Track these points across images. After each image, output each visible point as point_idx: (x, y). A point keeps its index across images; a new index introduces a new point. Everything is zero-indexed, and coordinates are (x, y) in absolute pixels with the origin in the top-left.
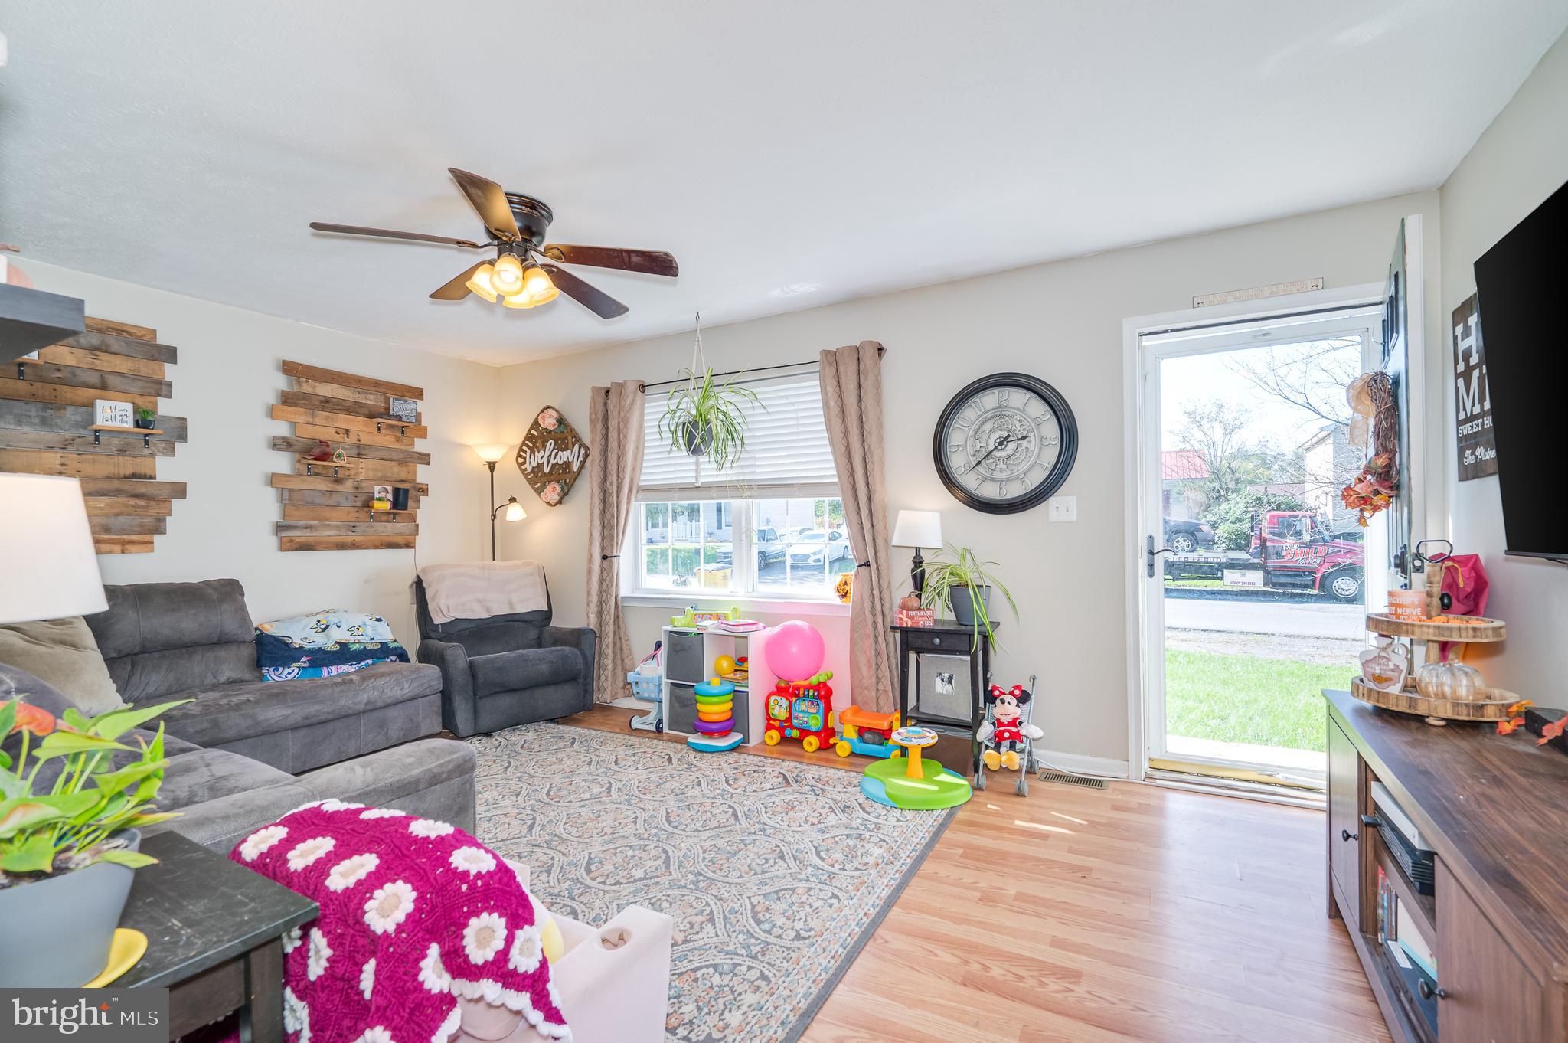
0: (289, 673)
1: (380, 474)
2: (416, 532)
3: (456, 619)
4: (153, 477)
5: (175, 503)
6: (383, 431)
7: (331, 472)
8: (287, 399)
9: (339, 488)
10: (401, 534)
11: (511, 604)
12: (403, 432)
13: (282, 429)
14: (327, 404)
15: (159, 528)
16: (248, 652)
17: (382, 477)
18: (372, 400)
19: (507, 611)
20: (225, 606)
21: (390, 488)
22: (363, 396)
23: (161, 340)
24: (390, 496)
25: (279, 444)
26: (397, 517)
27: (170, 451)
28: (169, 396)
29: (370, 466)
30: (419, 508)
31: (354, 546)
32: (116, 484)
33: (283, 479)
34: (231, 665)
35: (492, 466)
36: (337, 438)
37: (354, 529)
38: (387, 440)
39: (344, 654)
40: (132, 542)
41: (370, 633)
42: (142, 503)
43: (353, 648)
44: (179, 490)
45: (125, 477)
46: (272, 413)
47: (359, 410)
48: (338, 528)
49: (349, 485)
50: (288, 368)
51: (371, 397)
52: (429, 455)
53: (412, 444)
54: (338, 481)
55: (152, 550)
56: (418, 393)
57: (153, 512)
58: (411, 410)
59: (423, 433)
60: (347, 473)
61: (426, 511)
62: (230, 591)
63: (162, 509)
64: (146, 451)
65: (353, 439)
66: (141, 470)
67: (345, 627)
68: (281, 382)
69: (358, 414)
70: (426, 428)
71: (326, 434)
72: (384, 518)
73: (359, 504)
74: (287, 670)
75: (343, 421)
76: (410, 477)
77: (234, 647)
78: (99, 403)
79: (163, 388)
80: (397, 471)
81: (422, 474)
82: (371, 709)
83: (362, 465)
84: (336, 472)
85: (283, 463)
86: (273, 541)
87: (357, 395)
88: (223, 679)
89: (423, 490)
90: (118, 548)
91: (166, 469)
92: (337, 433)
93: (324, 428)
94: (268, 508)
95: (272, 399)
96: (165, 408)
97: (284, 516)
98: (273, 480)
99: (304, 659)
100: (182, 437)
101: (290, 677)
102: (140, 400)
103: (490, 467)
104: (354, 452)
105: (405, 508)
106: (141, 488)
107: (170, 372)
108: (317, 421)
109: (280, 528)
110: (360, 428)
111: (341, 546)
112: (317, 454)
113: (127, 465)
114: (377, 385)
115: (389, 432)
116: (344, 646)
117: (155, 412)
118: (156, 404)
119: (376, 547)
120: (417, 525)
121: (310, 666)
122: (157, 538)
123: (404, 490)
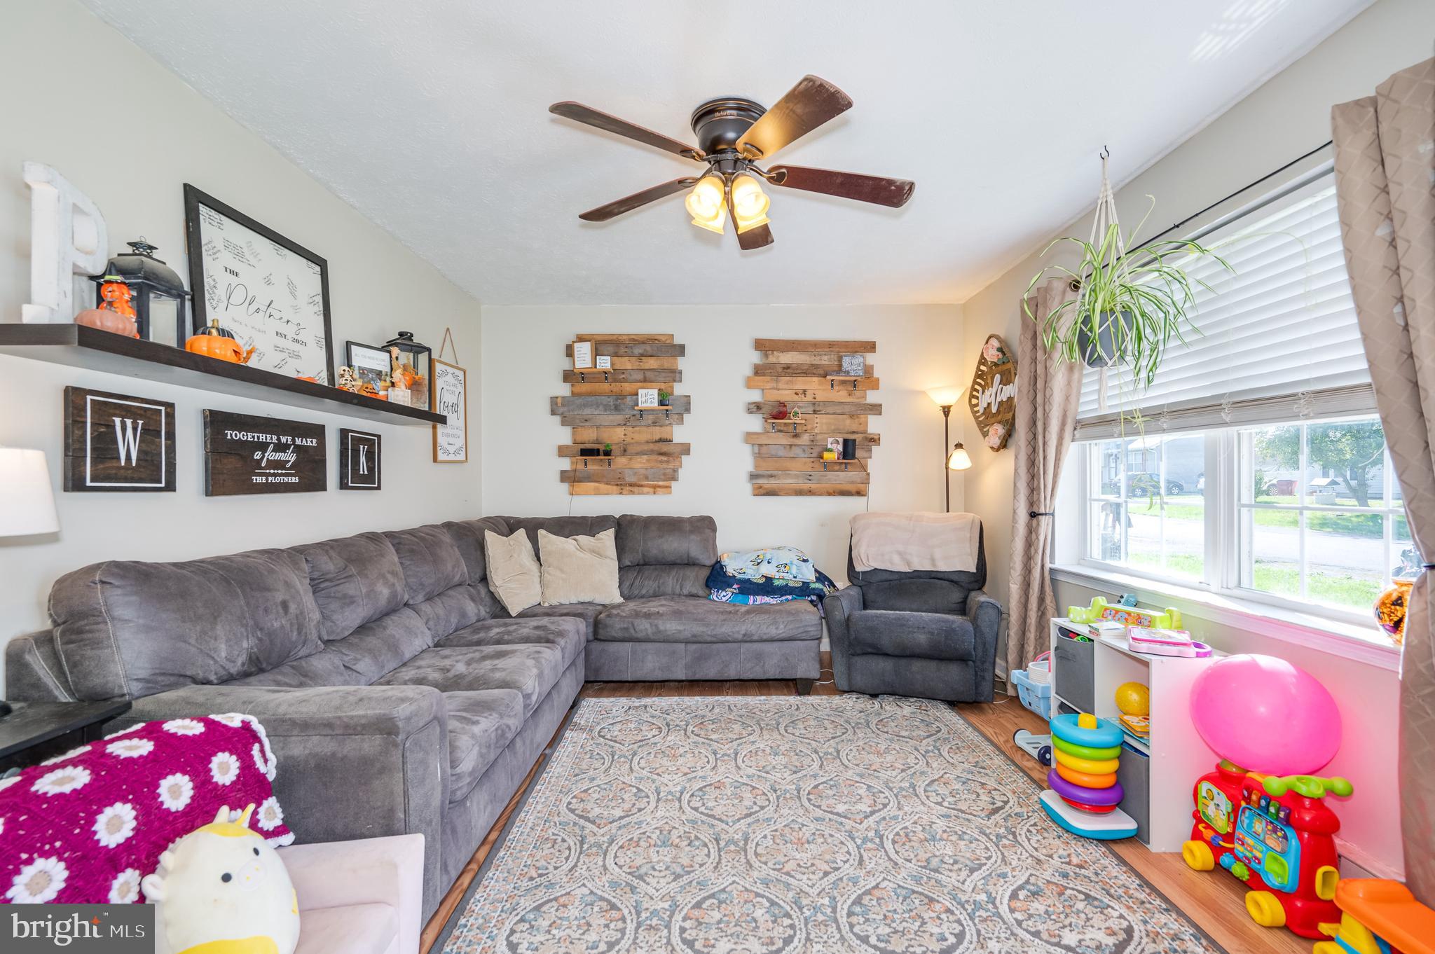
0: (725, 595)
1: (833, 427)
2: (866, 481)
3: (876, 569)
4: (671, 441)
5: (684, 457)
6: (836, 388)
7: (791, 428)
8: (759, 371)
9: (796, 441)
10: (853, 482)
11: (933, 560)
12: (855, 386)
13: (756, 396)
14: (788, 369)
15: (674, 478)
16: (705, 573)
17: (834, 430)
18: (826, 360)
19: (928, 567)
20: (693, 537)
21: (841, 440)
22: (818, 358)
23: (677, 341)
24: (840, 448)
25: (756, 408)
26: (848, 466)
27: (681, 421)
28: (681, 381)
29: (824, 421)
30: (871, 458)
31: (810, 493)
32: (651, 446)
33: (756, 436)
34: (693, 581)
35: (946, 410)
36: (796, 398)
37: (810, 478)
38: (841, 395)
39: (768, 588)
40: (660, 487)
41: (794, 571)
42: (664, 458)
43: (776, 583)
44: (686, 449)
45: (656, 442)
46: (749, 384)
47: (815, 371)
48: (797, 477)
49: (805, 439)
50: (760, 345)
51: (826, 357)
52: (881, 405)
53: (864, 397)
54: (796, 436)
55: (670, 493)
56: (870, 347)
57: (671, 466)
58: (859, 365)
59: (875, 385)
60: (805, 428)
61: (877, 462)
62: (705, 525)
63: (677, 463)
64: (667, 422)
65: (809, 398)
66: (665, 436)
67: (774, 563)
68: (755, 357)
69: (814, 374)
70: (878, 379)
71: (786, 395)
72: (837, 468)
73: (815, 455)
74: (724, 593)
75: (801, 383)
76: (861, 428)
77: (697, 569)
78: (640, 391)
79: (675, 375)
80: (849, 424)
81: (874, 425)
82: (747, 639)
83: (818, 420)
84: (795, 429)
85: (755, 423)
86: (748, 488)
87: (813, 358)
88: (685, 592)
89: (874, 440)
90: (651, 490)
91: (679, 434)
92: (797, 394)
93: (784, 391)
94: (745, 461)
95: (748, 371)
96: (679, 390)
97: (756, 467)
98: (749, 437)
99: (735, 586)
100: (688, 410)
101: (724, 599)
102: (663, 386)
103: (944, 412)
104: (810, 410)
105: (853, 457)
106: (664, 447)
107: (682, 363)
108: (781, 385)
109: (753, 476)
110: (816, 387)
111: (800, 493)
112: (779, 413)
113: (657, 433)
114: (831, 345)
115: (841, 388)
116: (769, 580)
117: (672, 394)
118: (672, 387)
119: (829, 494)
120: (868, 474)
121: (740, 593)
122: (673, 484)
123: (855, 440)
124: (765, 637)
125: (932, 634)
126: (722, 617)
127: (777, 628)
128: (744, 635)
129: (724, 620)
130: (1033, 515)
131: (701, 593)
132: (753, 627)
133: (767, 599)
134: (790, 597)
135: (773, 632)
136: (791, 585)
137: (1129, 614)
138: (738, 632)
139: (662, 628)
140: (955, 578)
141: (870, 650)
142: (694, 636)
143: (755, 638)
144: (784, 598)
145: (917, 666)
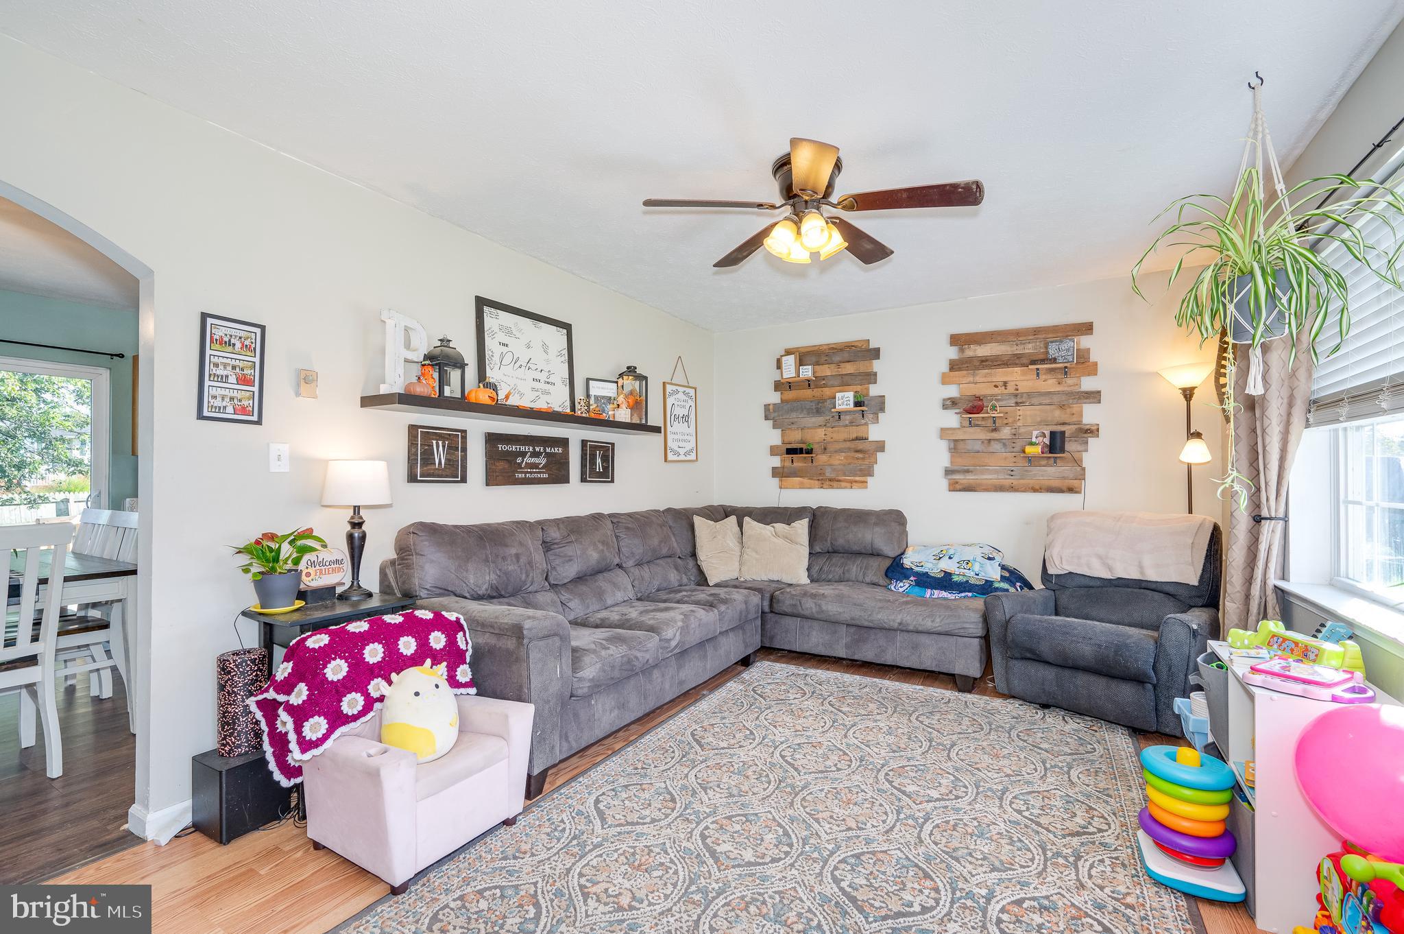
0: (903, 586)
1: (1039, 419)
2: (1082, 476)
3: (1070, 573)
4: (866, 439)
5: (879, 455)
6: (1042, 377)
7: (990, 423)
8: (954, 366)
9: (995, 435)
10: (1064, 478)
11: (1141, 567)
12: (1066, 373)
13: (952, 391)
14: (985, 363)
15: (870, 473)
16: (888, 563)
17: (1041, 422)
18: (1029, 349)
19: (1134, 575)
20: (877, 529)
21: (1047, 433)
22: (1021, 347)
23: (872, 346)
24: (1047, 441)
25: (950, 404)
26: (1058, 461)
27: (876, 420)
28: (875, 383)
29: (1028, 413)
30: (1086, 451)
31: (1012, 489)
32: (848, 444)
33: (950, 432)
34: (876, 569)
35: (1188, 394)
36: (996, 391)
37: (1012, 473)
38: (1049, 384)
39: (945, 582)
40: (856, 482)
41: (977, 568)
42: (860, 455)
43: (955, 578)
44: (881, 447)
45: (853, 440)
46: (945, 380)
47: (1017, 362)
48: (997, 472)
49: (1006, 432)
50: (955, 340)
51: (1030, 346)
52: (1099, 392)
53: (1079, 385)
54: (995, 430)
55: (866, 487)
56: (1087, 328)
57: (867, 462)
58: (1068, 350)
59: (1092, 370)
60: (1005, 421)
61: (1094, 456)
62: (896, 519)
63: (873, 460)
64: (863, 422)
65: (1011, 389)
66: (860, 435)
67: (956, 559)
68: (953, 353)
69: (1016, 365)
70: (1096, 364)
71: (983, 389)
72: (1044, 462)
73: (1018, 449)
74: (902, 584)
75: (1000, 375)
76: (1074, 419)
77: (880, 559)
78: (838, 395)
79: (871, 377)
80: (1058, 414)
81: (1090, 414)
82: (903, 629)
83: (1021, 413)
84: (994, 422)
85: (952, 419)
86: (944, 483)
87: (1015, 347)
88: (868, 579)
89: (1092, 431)
90: (849, 485)
91: (875, 433)
92: (996, 386)
93: (981, 384)
94: (943, 458)
95: (945, 368)
96: (874, 391)
97: (952, 462)
98: (944, 432)
99: (912, 578)
100: (882, 409)
101: (901, 590)
102: (858, 388)
103: (1185, 397)
104: (1012, 402)
105: (1062, 450)
106: (860, 445)
107: (877, 366)
108: (978, 379)
109: (948, 472)
110: (1019, 378)
111: (1000, 488)
112: (974, 407)
113: (854, 432)
114: (1036, 331)
115: (1049, 376)
116: (948, 575)
117: (867, 395)
118: (868, 389)
119: (1035, 490)
120: (1084, 469)
121: (916, 585)
122: (869, 479)
123: (1063, 433)
124: (920, 629)
125: (1100, 646)
126: (880, 605)
127: (933, 621)
128: (900, 624)
129: (881, 608)
130: (1258, 520)
131: (882, 582)
132: (908, 617)
133: (944, 594)
134: (970, 594)
135: (928, 624)
136: (972, 581)
137: (1297, 644)
138: (894, 621)
139: (824, 608)
140: (1171, 590)
141: (1028, 655)
142: (853, 619)
143: (911, 628)
144: (963, 595)
145: (1082, 680)
